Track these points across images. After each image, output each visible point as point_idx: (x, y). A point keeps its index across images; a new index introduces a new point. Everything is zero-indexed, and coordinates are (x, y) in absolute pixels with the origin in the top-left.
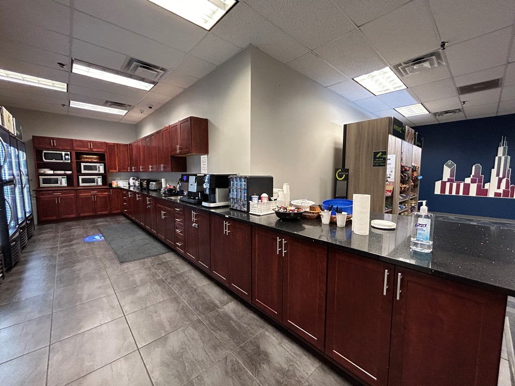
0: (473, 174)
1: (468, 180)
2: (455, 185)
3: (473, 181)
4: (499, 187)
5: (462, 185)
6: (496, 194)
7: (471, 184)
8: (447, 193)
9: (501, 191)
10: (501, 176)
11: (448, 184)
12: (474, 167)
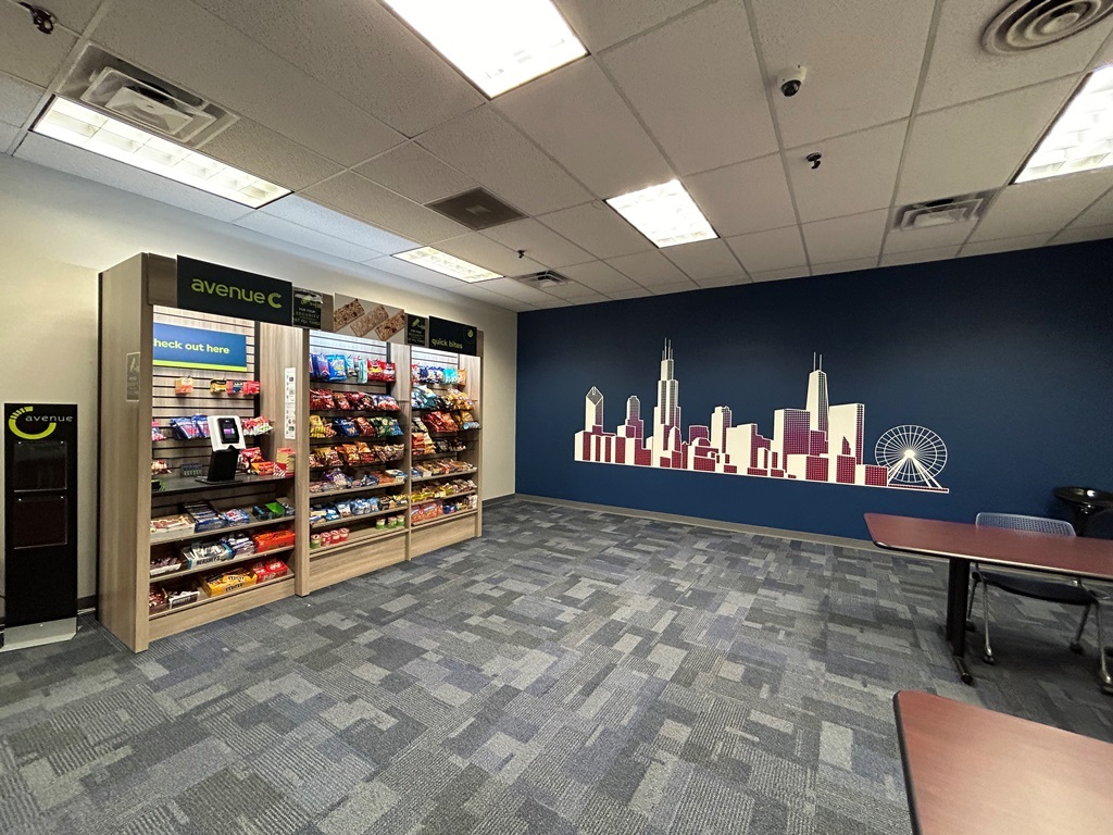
0: (628, 417)
1: (622, 431)
2: (603, 439)
3: (629, 434)
4: (666, 448)
5: (613, 439)
6: (664, 461)
7: (627, 439)
8: (593, 459)
9: (668, 454)
10: (667, 423)
11: (593, 438)
12: (629, 403)
